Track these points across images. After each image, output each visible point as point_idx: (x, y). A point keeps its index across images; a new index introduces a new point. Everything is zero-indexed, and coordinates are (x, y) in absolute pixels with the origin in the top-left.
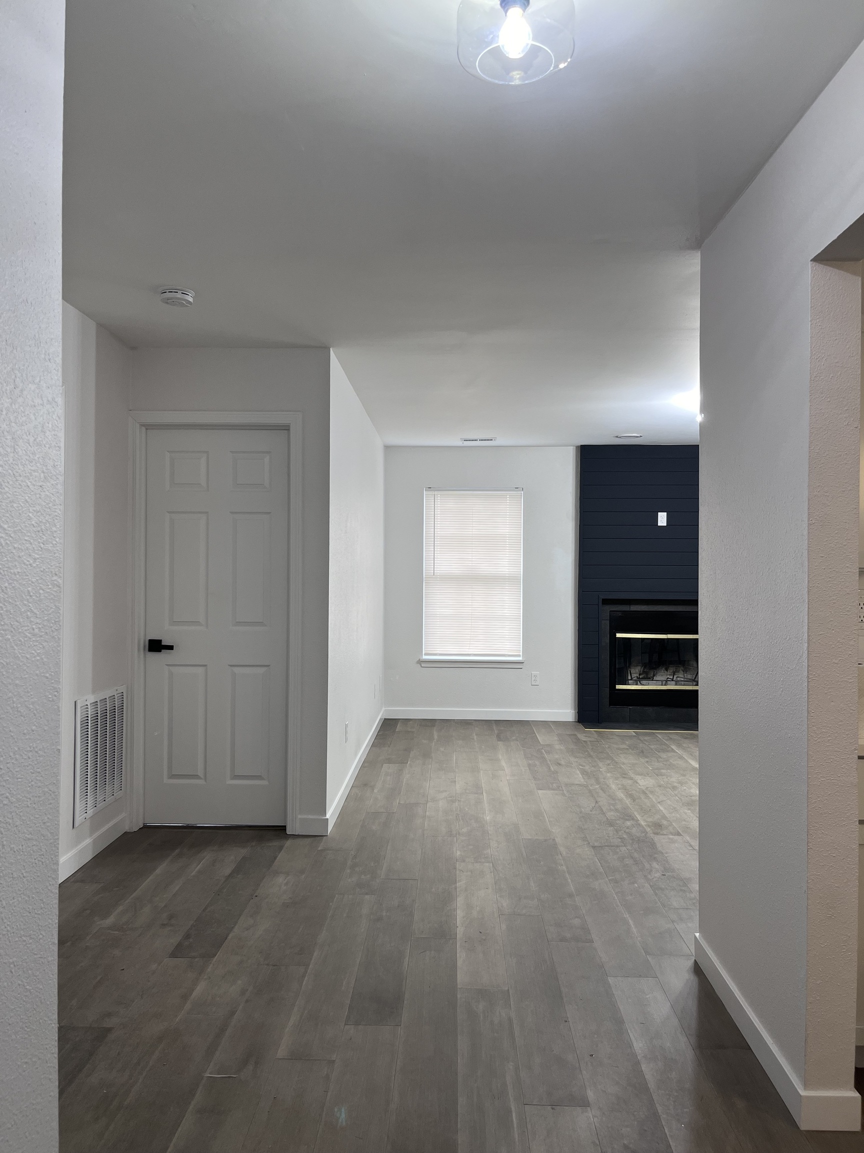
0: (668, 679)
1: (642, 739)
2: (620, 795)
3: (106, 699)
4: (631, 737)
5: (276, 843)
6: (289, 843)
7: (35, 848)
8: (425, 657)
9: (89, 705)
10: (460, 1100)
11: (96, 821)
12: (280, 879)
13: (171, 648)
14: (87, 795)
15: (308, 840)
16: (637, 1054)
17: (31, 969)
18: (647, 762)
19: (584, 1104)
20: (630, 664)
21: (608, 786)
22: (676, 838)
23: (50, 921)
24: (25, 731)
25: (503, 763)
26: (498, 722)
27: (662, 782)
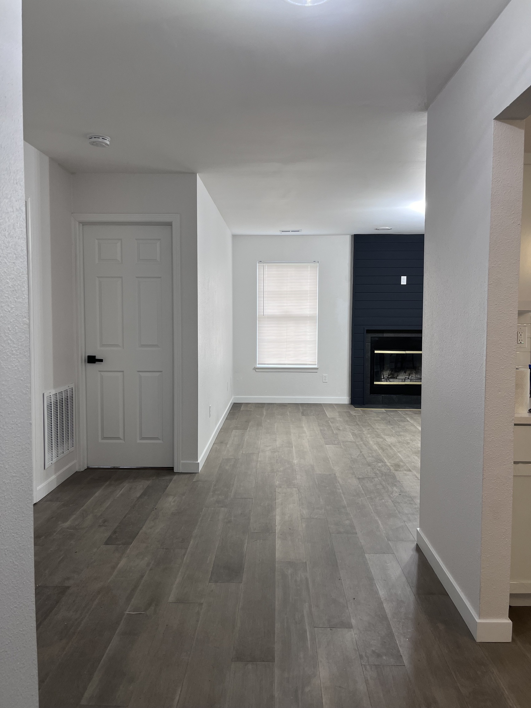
0: (406, 378)
1: (389, 414)
2: (375, 447)
3: (62, 392)
4: (383, 413)
5: (168, 478)
6: (175, 477)
7: (18, 481)
8: (258, 366)
9: (52, 395)
10: (276, 625)
11: (58, 465)
12: (171, 499)
13: (101, 361)
14: (52, 450)
15: (188, 476)
16: (381, 598)
17: (18, 553)
18: (392, 428)
19: (349, 626)
20: (383, 368)
21: (368, 442)
22: (408, 473)
23: (28, 524)
24: (9, 412)
25: (305, 429)
26: (302, 405)
27: (401, 440)
